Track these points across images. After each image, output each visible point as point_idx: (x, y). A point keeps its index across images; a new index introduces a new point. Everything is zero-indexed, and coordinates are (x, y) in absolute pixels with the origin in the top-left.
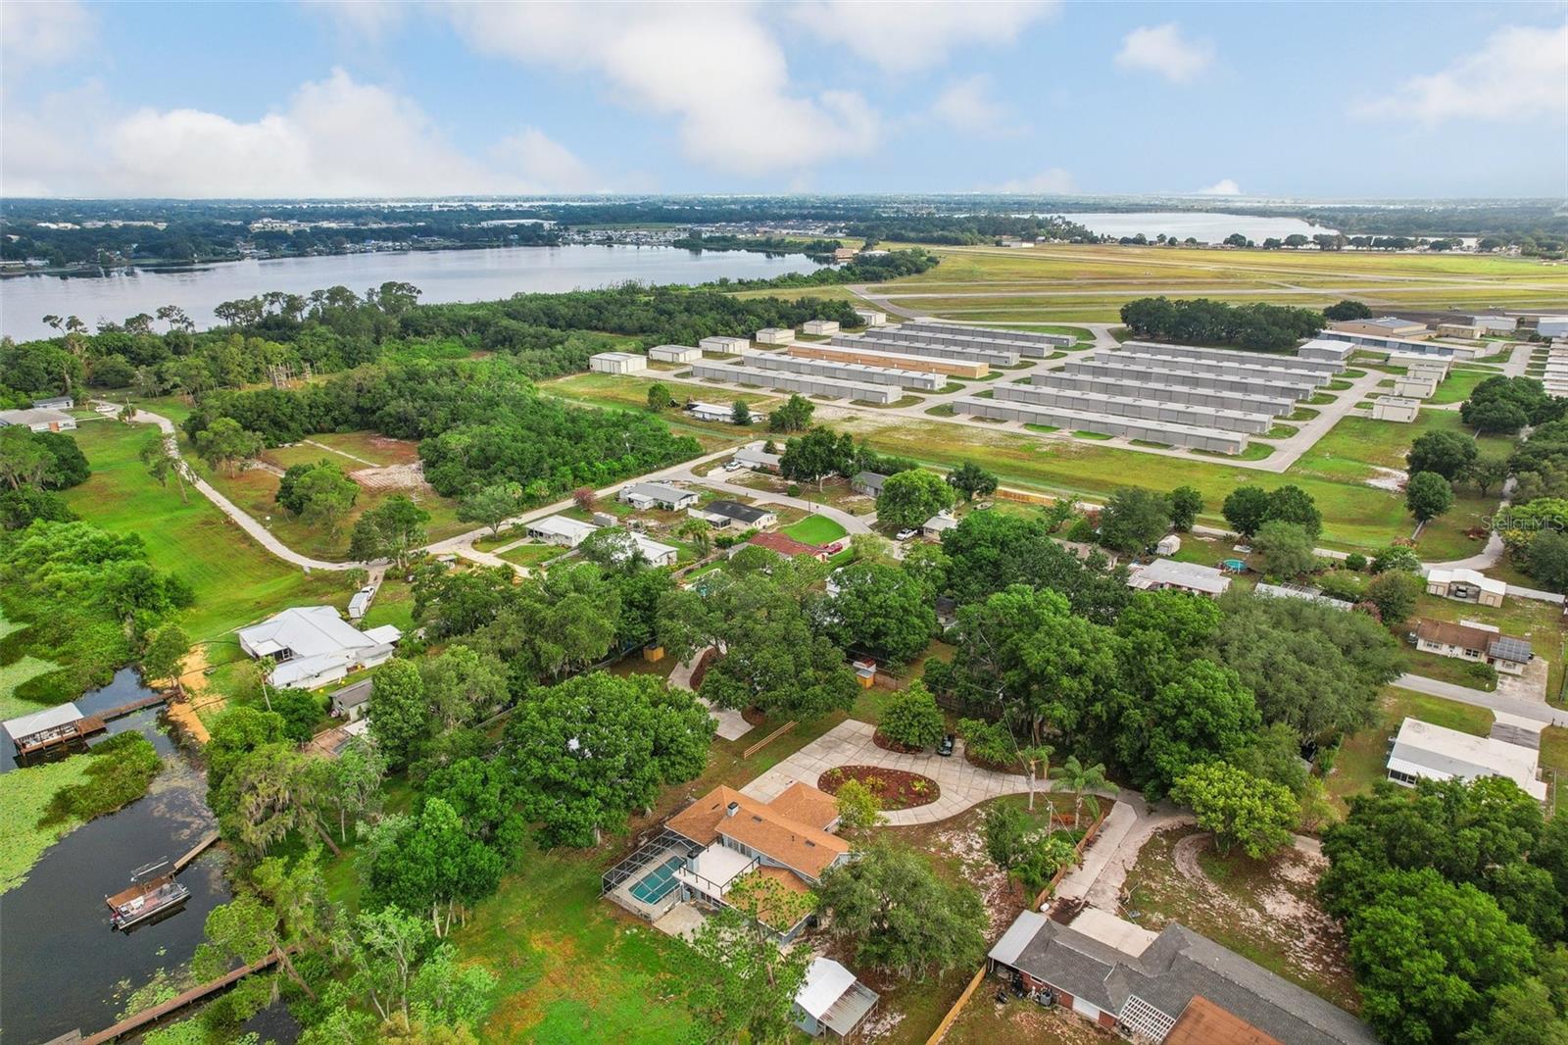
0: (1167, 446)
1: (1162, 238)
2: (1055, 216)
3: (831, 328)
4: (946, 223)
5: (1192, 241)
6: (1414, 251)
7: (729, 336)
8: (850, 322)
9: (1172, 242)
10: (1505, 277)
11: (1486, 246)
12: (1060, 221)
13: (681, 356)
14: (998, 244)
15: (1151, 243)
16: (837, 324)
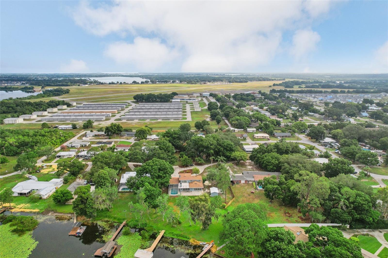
0: (169, 120)
1: (118, 82)
2: (87, 78)
3: (65, 107)
4: (57, 81)
5: (125, 83)
6: (169, 83)
7: (38, 111)
8: (69, 105)
9: (121, 83)
10: (189, 87)
11: (181, 82)
12: (89, 80)
13: (32, 117)
14: (79, 85)
15: (116, 84)
16: (66, 106)
